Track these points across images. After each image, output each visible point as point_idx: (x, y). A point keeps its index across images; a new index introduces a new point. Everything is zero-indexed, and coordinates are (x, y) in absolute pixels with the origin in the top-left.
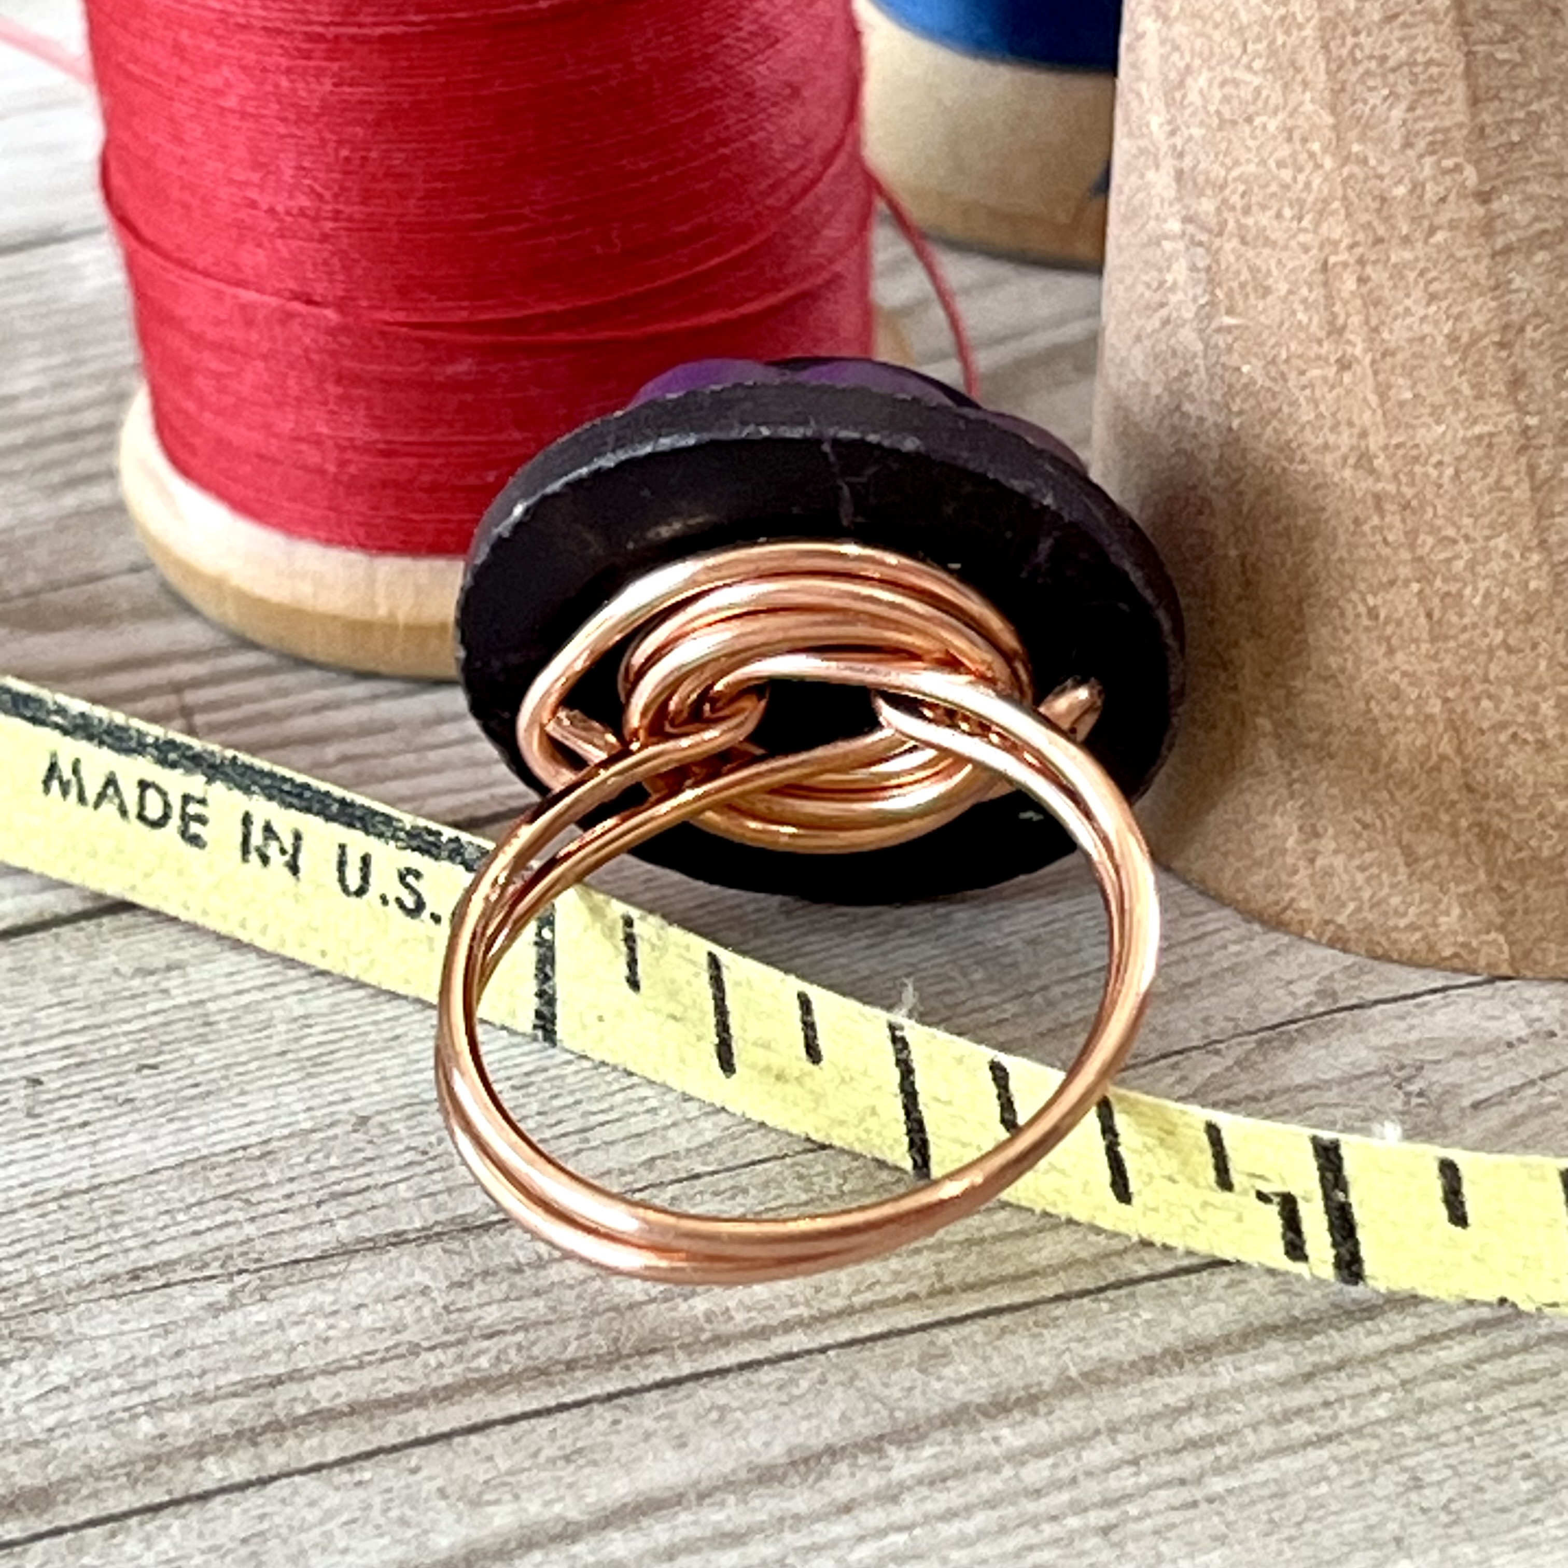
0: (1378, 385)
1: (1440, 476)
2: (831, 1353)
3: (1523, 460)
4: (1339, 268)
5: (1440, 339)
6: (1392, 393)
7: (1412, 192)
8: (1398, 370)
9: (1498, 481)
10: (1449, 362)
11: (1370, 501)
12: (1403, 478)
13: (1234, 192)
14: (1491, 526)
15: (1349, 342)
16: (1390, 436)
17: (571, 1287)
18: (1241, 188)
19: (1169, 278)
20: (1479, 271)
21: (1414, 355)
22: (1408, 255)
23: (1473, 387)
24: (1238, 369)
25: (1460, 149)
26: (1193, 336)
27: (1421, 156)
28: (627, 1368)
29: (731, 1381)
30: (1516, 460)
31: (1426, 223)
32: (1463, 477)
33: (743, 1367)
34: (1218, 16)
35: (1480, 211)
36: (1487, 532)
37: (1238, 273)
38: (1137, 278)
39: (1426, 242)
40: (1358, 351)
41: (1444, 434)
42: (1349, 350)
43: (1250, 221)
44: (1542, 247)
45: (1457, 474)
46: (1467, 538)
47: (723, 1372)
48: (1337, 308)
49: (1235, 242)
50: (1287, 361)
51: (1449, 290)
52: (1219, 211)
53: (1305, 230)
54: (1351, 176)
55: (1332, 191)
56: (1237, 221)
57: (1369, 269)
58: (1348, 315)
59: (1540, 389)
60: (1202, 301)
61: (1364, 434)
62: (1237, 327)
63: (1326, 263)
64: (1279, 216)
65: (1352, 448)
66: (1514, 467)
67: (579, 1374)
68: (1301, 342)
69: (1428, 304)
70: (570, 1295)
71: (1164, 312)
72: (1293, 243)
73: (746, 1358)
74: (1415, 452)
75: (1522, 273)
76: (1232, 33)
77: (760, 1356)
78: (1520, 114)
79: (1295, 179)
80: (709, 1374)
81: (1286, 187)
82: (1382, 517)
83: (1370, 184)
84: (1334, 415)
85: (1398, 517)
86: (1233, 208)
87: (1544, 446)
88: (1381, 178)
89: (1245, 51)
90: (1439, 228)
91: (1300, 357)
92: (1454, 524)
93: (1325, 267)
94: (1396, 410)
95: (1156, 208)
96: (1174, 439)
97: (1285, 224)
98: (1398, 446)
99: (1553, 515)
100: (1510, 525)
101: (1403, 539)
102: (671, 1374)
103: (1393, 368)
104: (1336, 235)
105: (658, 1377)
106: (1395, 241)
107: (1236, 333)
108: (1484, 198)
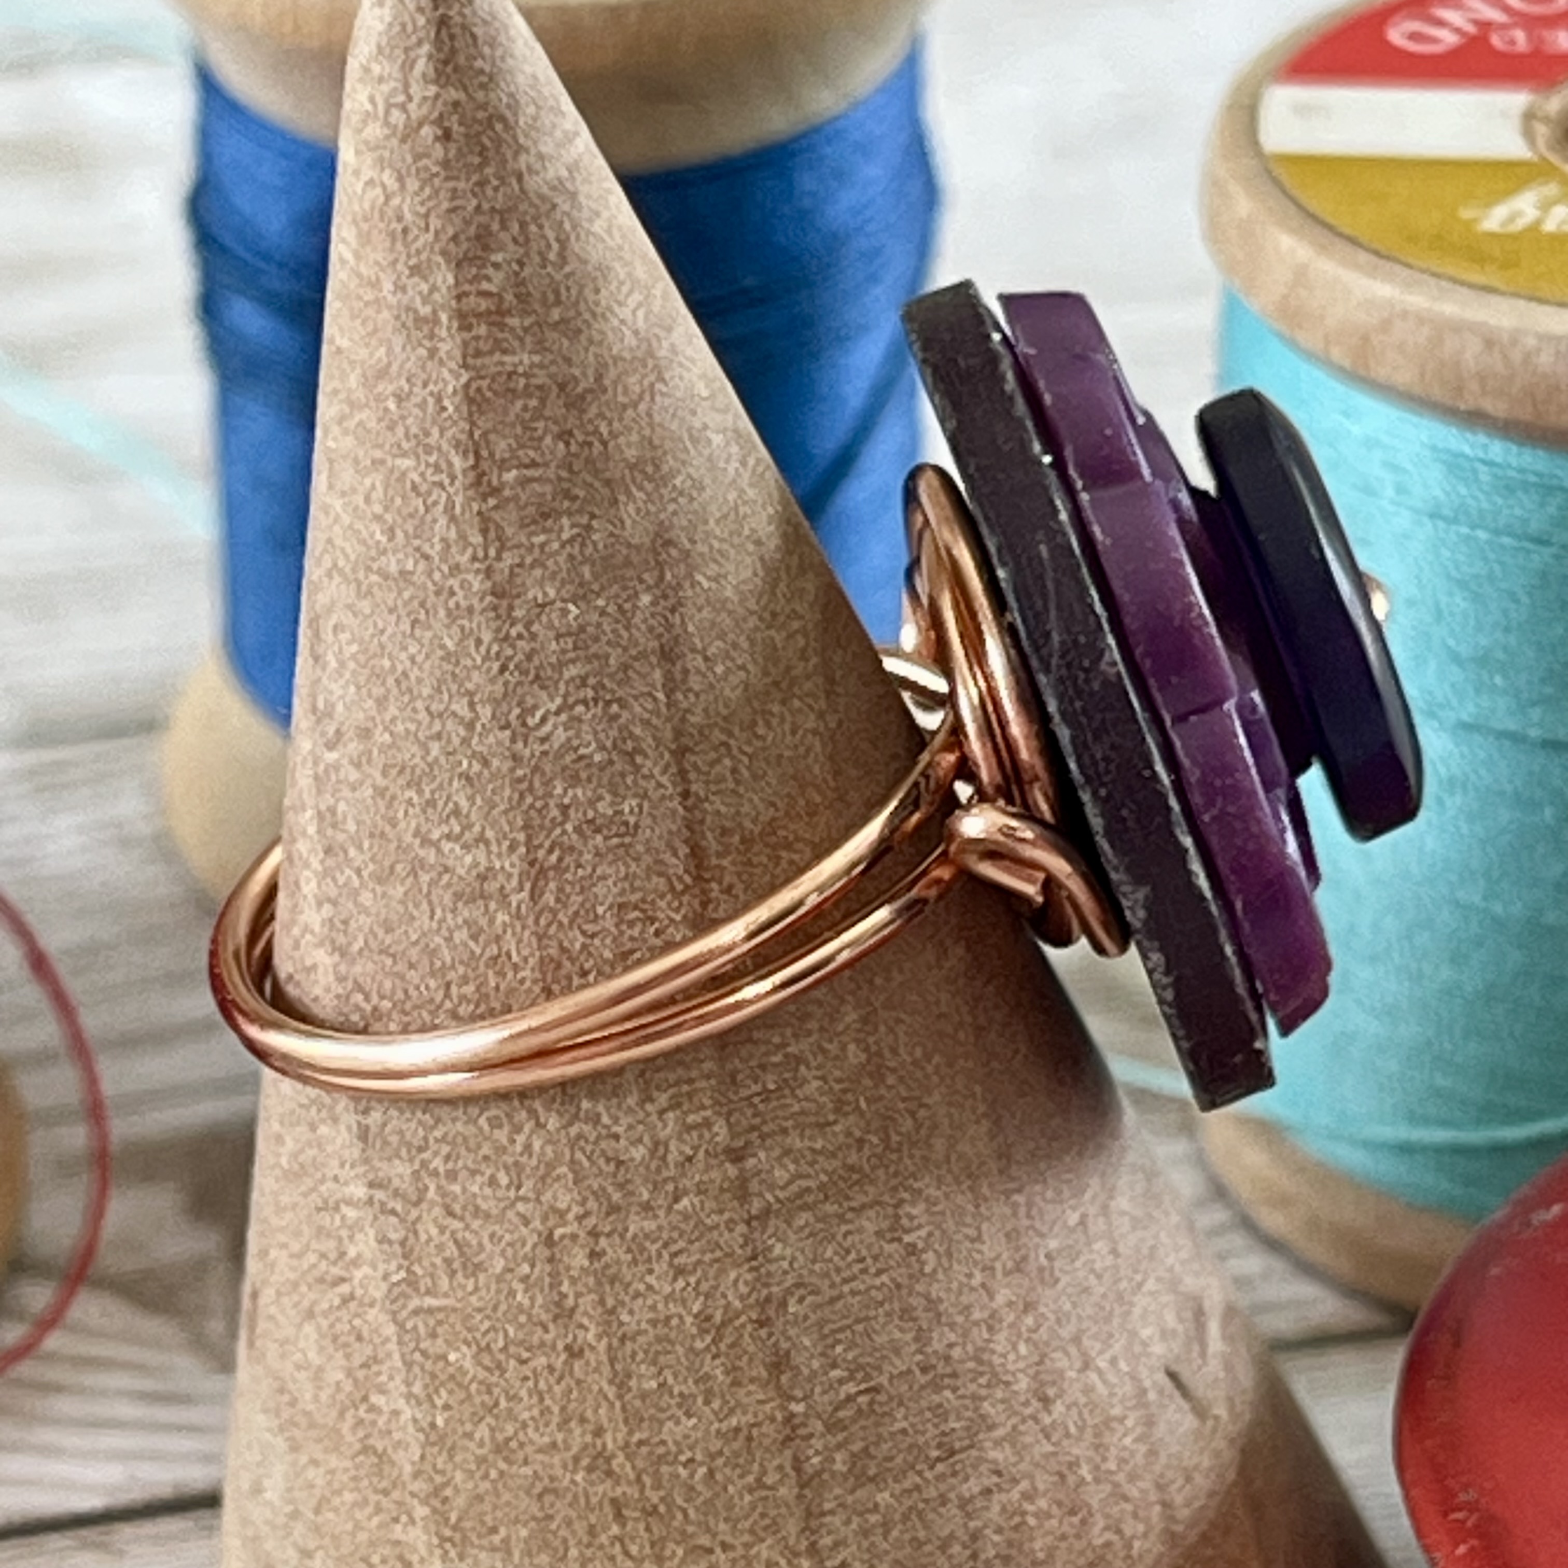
0: (615, 1374)
1: (692, 1476)
3: (788, 1453)
4: (566, 1242)
5: (689, 1320)
6: (633, 1383)
7: (653, 1152)
8: (640, 1356)
9: (759, 1480)
10: (699, 1345)
11: (608, 1509)
12: (647, 1480)
13: (436, 1154)
14: (752, 1532)
15: (581, 1326)
16: (631, 1433)
18: (445, 1149)
19: (352, 1252)
20: (734, 1239)
21: (659, 1339)
22: (650, 1225)
23: (727, 1373)
24: (444, 1357)
25: (707, 1102)
26: (384, 1318)
27: (662, 1113)
30: (781, 1451)
31: (670, 1187)
32: (719, 1477)
34: (414, 953)
35: (732, 1171)
36: (746, 1538)
37: (440, 1247)
38: (307, 1247)
39: (670, 1209)
40: (590, 1337)
41: (694, 1427)
42: (581, 1334)
43: (456, 1188)
44: (806, 1207)
45: (711, 1473)
46: (725, 1547)
48: (565, 1288)
49: (437, 1211)
50: (505, 1349)
51: (699, 1262)
52: (416, 1174)
53: (525, 1199)
54: (580, 1136)
55: (558, 1156)
56: (439, 1187)
57: (603, 1242)
58: (578, 1295)
59: (806, 1371)
60: (395, 1278)
61: (599, 1432)
62: (440, 1309)
63: (551, 1234)
64: (493, 1182)
65: (585, 1447)
66: (776, 1463)
68: (521, 1326)
69: (675, 1279)
71: (345, 1289)
72: (510, 1214)
74: (661, 1450)
75: (783, 1240)
76: (433, 974)
78: (776, 1059)
79: (513, 1141)
81: (501, 1150)
82: (623, 1525)
83: (603, 1144)
84: (563, 1409)
85: (641, 1526)
86: (435, 1173)
87: (811, 1435)
88: (616, 1137)
89: (447, 995)
90: (686, 1193)
91: (521, 1343)
92: (708, 1530)
93: (549, 1242)
94: (638, 1403)
95: (333, 1167)
96: (361, 1434)
97: (500, 1193)
98: (641, 1443)
99: (823, 1514)
100: (774, 1527)
101: (647, 1550)
103: (634, 1354)
104: (562, 1205)
106: (634, 1209)
107: (441, 1316)
108: (736, 1156)
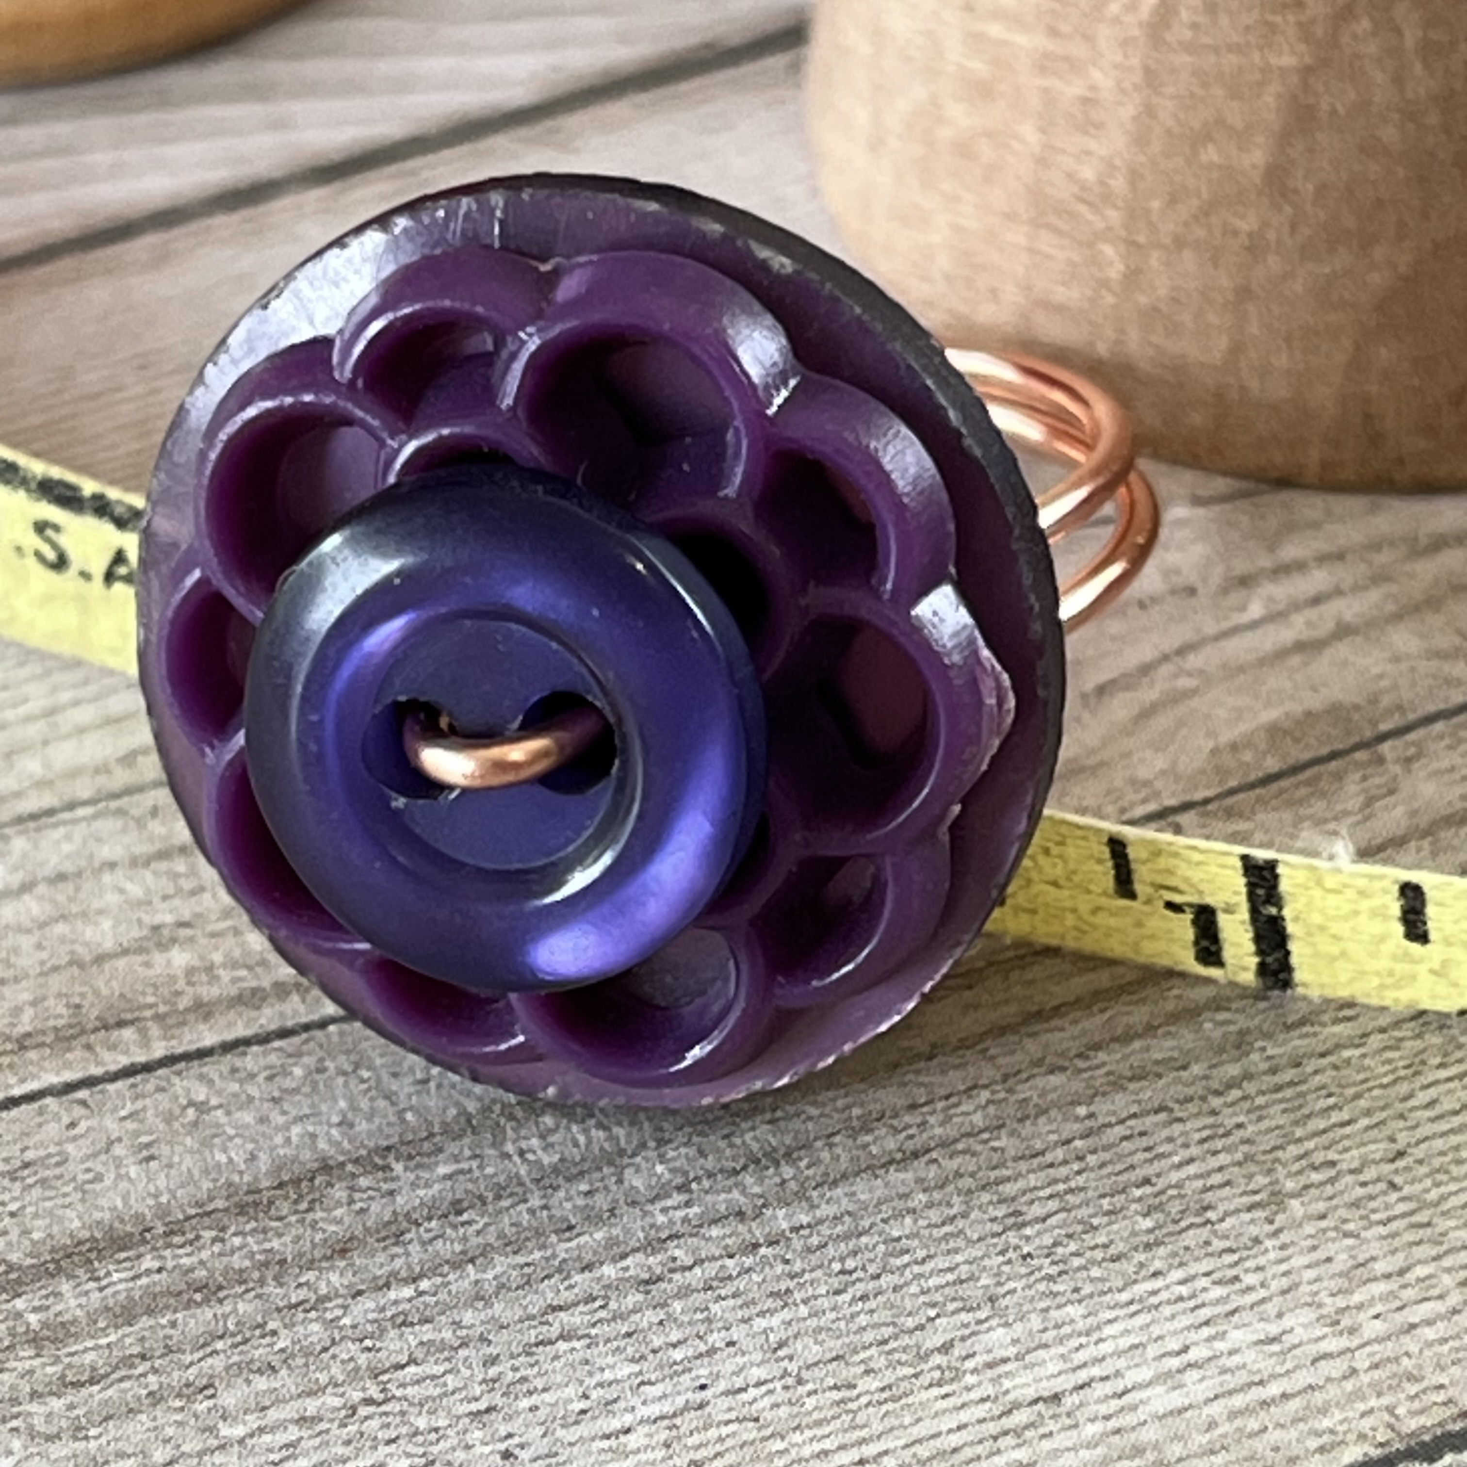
2: (332, 1028)
17: (28, 931)
28: (89, 1047)
29: (212, 1068)
33: (228, 1047)
47: (202, 1054)
67: (32, 1055)
70: (26, 942)
73: (230, 1036)
77: (249, 1032)
80: (187, 1057)
102: (141, 1058)
105: (124, 1061)
